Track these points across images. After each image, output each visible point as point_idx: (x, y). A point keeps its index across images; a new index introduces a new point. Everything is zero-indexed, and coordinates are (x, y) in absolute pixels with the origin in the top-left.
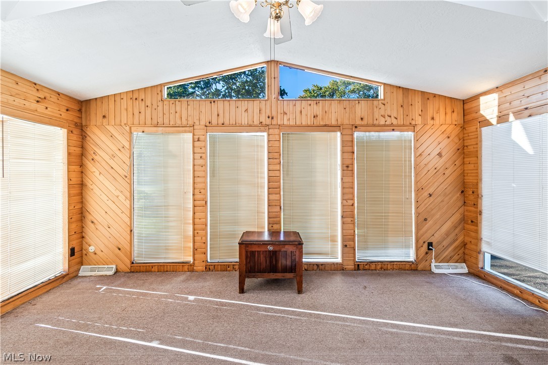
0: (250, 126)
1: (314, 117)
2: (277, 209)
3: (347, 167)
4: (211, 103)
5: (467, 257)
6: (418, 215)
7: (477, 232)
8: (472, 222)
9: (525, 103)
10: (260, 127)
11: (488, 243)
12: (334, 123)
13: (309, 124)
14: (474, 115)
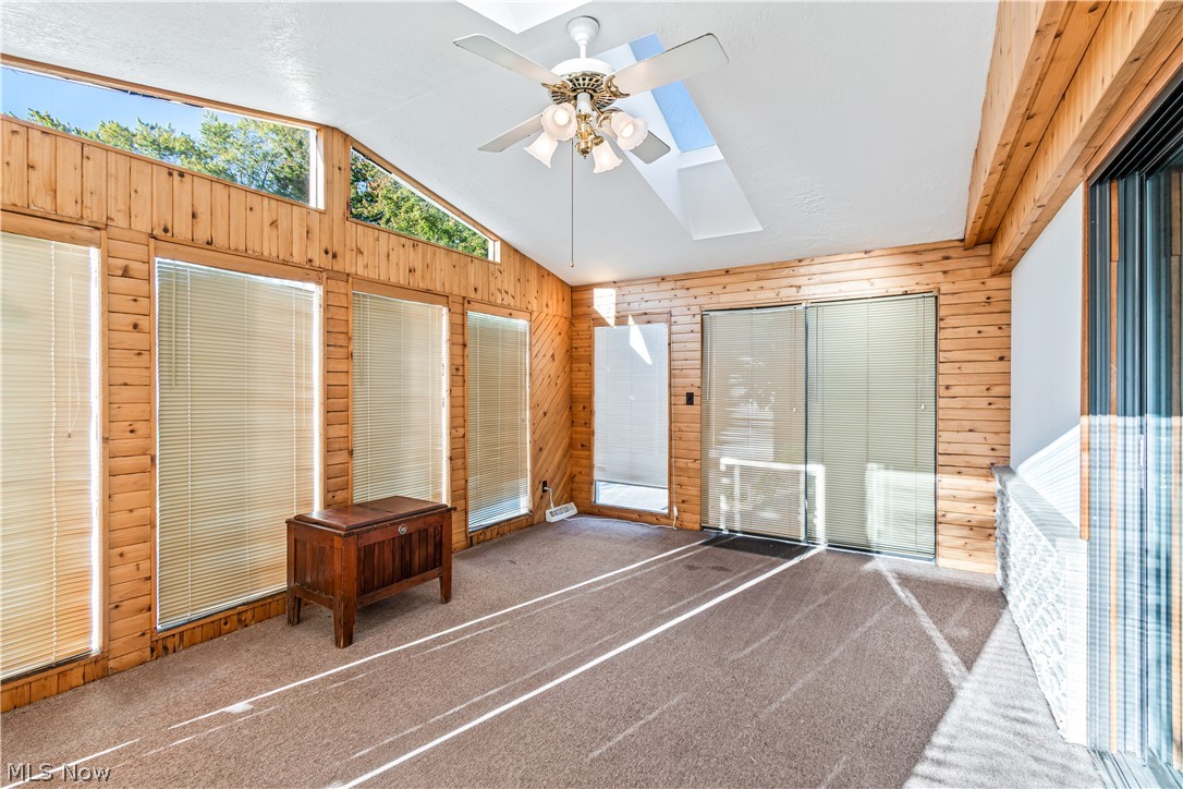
0: (285, 263)
1: (410, 271)
2: (341, 457)
3: (457, 369)
4: (170, 174)
5: (575, 493)
6: (534, 442)
7: (590, 458)
8: (582, 446)
9: (644, 307)
10: (310, 272)
11: (602, 469)
12: (439, 288)
13: (402, 282)
14: (585, 309)
